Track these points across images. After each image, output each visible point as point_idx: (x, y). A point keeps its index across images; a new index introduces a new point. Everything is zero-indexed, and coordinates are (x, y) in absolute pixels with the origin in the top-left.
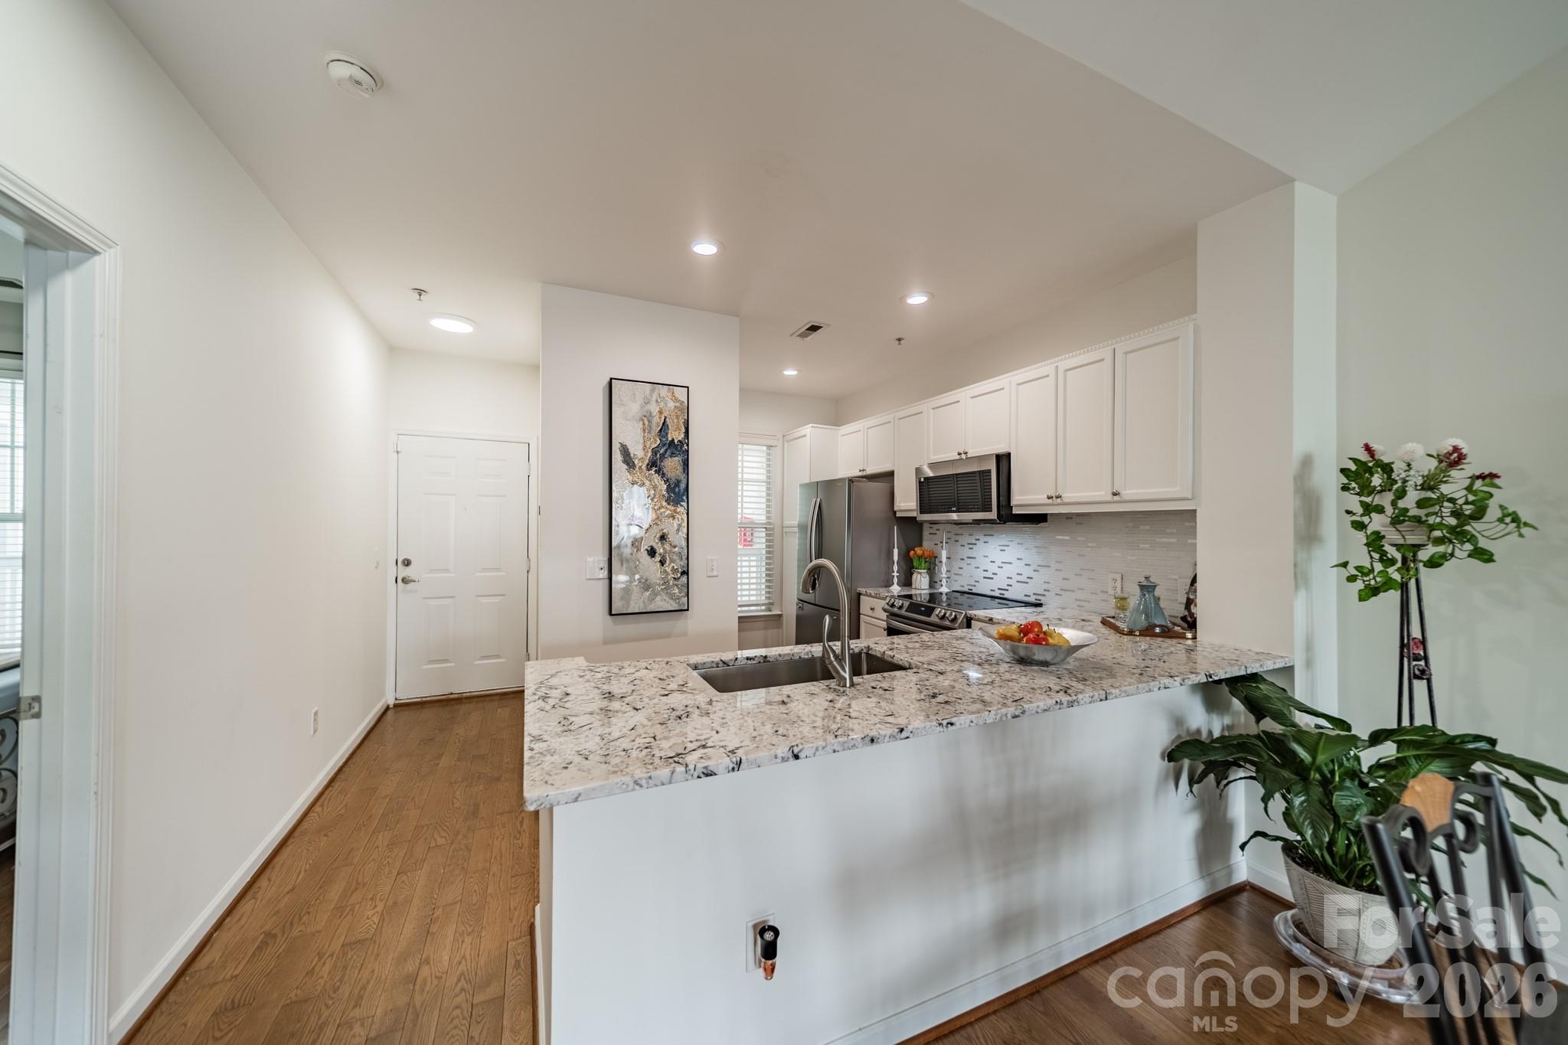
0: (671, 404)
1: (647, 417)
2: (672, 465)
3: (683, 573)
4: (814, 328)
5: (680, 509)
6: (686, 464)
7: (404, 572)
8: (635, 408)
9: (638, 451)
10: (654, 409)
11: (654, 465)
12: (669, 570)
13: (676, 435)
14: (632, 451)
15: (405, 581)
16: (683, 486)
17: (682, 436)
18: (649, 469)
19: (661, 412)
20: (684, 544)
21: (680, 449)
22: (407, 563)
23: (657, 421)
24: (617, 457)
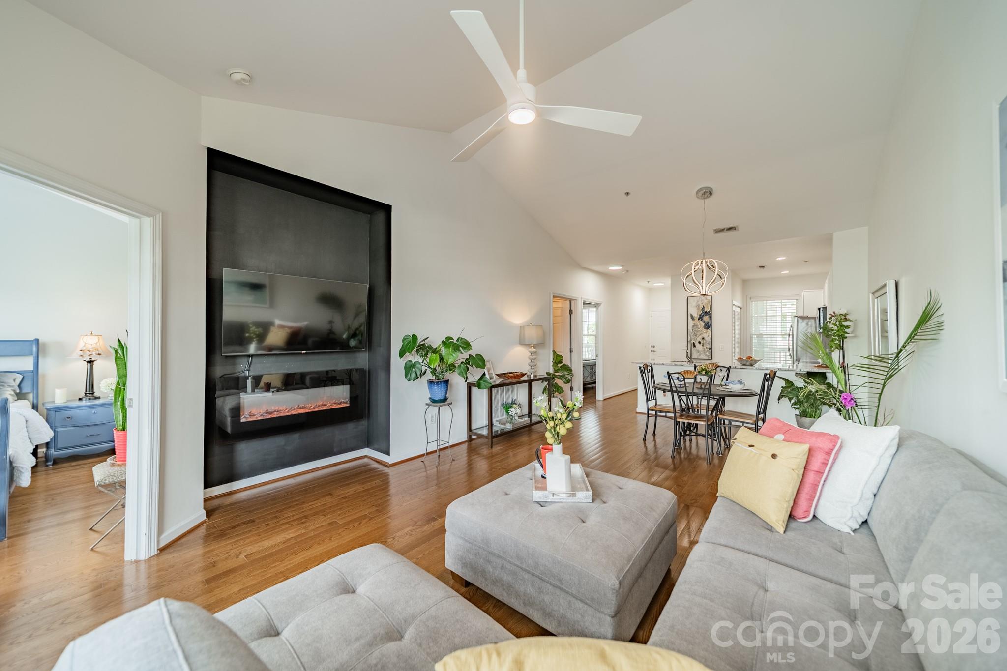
0: (706, 301)
1: (698, 306)
2: (706, 318)
3: (710, 349)
4: (762, 267)
5: (708, 330)
6: (711, 318)
7: (653, 349)
8: (694, 304)
9: (696, 316)
10: (700, 303)
11: (701, 318)
12: (705, 348)
13: (707, 309)
14: (694, 315)
15: (654, 351)
16: (709, 324)
17: (709, 310)
18: (699, 320)
19: (702, 304)
20: (710, 340)
21: (709, 314)
22: (654, 347)
23: (701, 307)
24: (689, 317)
